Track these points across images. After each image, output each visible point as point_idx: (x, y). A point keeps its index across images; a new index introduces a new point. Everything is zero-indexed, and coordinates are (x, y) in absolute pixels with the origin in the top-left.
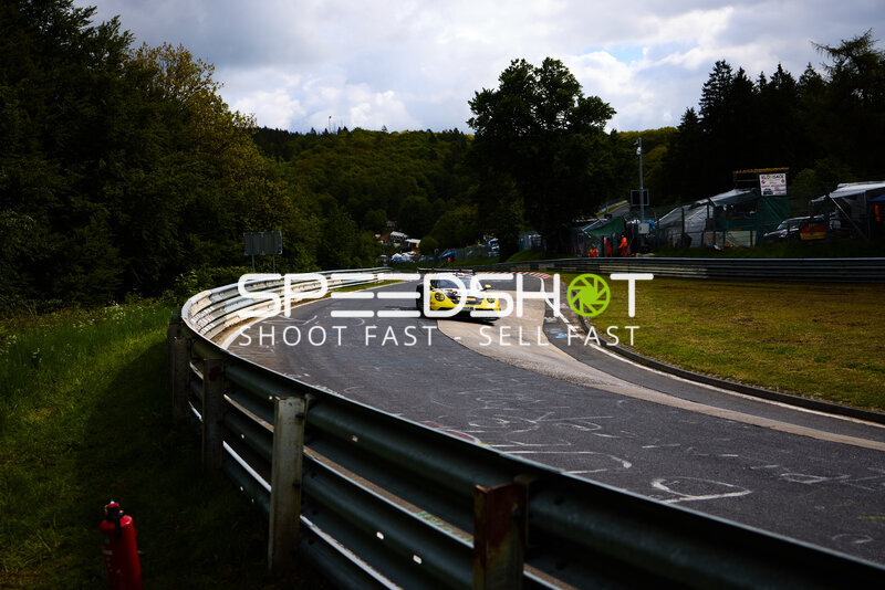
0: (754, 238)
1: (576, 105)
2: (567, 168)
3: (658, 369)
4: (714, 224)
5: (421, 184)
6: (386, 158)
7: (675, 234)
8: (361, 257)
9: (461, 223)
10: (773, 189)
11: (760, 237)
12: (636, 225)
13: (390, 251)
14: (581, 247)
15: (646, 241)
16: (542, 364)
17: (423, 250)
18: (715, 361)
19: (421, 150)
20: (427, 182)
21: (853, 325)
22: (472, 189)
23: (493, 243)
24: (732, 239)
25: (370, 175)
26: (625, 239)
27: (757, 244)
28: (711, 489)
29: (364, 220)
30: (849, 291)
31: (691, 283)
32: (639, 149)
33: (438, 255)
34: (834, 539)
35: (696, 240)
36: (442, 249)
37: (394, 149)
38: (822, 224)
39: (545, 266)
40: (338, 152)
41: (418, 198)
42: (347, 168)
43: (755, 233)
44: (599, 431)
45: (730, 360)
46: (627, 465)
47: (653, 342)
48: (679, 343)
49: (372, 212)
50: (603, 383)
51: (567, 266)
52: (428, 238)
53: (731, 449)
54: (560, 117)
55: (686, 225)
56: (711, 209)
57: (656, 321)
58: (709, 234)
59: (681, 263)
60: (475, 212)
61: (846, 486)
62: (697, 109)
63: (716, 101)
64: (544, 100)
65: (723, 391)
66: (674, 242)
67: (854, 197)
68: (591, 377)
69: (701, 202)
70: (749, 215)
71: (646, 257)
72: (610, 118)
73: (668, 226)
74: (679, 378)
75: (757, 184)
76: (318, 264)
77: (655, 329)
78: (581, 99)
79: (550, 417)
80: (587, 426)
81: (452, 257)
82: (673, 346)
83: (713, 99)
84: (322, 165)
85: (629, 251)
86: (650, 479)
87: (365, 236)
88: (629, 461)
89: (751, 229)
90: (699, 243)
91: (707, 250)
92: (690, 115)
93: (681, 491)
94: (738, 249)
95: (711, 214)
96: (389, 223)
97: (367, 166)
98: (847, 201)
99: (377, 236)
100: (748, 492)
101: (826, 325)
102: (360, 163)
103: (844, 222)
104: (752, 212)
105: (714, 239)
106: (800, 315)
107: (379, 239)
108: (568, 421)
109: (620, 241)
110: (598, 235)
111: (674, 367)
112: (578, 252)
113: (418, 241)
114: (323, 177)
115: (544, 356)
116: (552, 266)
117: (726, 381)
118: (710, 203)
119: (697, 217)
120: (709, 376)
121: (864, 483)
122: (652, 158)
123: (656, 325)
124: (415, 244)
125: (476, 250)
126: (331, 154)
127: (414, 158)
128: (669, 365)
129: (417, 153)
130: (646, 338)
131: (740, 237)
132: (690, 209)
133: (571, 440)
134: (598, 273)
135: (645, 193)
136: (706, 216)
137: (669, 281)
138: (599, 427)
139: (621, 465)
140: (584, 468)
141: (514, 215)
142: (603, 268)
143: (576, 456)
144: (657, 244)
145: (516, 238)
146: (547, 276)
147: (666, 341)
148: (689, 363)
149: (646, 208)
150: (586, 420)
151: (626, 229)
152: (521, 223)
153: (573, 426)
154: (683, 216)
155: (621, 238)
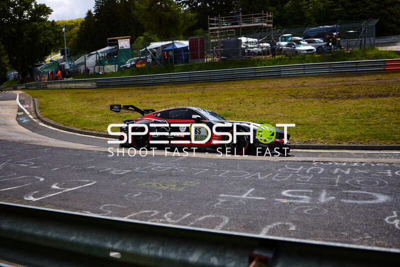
0: (117, 68)
1: (34, 7)
2: (30, 39)
3: (71, 131)
4: (100, 63)
7: (82, 68)
10: (124, 46)
11: (119, 67)
12: (64, 65)
15: (69, 72)
16: (11, 136)
21: (155, 103)
24: (107, 69)
26: (59, 72)
27: (118, 71)
28: (79, 184)
30: (155, 88)
31: (90, 90)
32: (64, 29)
34: (126, 196)
38: (144, 61)
39: (21, 87)
43: (117, 66)
44: (33, 166)
46: (42, 179)
47: (69, 119)
48: (81, 118)
50: (40, 141)
51: (30, 86)
53: (93, 164)
54: (26, 13)
55: (87, 64)
56: (98, 56)
57: (71, 109)
58: (97, 67)
59: (85, 81)
61: (137, 172)
62: (93, 10)
63: (101, 6)
64: (17, 5)
66: (82, 72)
67: (157, 48)
68: (35, 139)
69: (93, 53)
70: (114, 58)
71: (69, 79)
72: (50, 14)
73: (79, 64)
74: (80, 135)
75: (117, 44)
77: (71, 113)
78: (36, 5)
79: (9, 162)
80: (27, 164)
83: (99, 5)
86: (52, 184)
88: (43, 177)
89: (115, 64)
90: (93, 71)
91: (96, 75)
92: (89, 13)
93: (65, 187)
94: (110, 73)
95: (98, 58)
98: (154, 50)
100: (95, 182)
101: (144, 104)
103: (153, 60)
104: (116, 57)
105: (99, 69)
106: (134, 100)
108: (17, 163)
109: (57, 73)
110: (45, 71)
111: (78, 129)
112: (37, 79)
115: (14, 132)
116: (24, 87)
117: (100, 133)
118: (97, 53)
119: (91, 60)
120: (93, 132)
121: (144, 170)
122: (73, 33)
123: (71, 111)
128: (76, 129)
131: (111, 68)
132: (88, 56)
133: (17, 172)
134: (47, 88)
135: (67, 49)
136: (95, 59)
137: (79, 90)
138: (33, 163)
139: (39, 180)
140: (20, 185)
141: (4, 63)
142: (49, 86)
143: (17, 180)
144: (73, 73)
145: (6, 74)
146: (21, 92)
147: (75, 118)
148: (84, 127)
149: (68, 56)
150: (27, 161)
151: (59, 67)
152: (8, 66)
153: (20, 165)
154: (85, 60)
155: (58, 71)
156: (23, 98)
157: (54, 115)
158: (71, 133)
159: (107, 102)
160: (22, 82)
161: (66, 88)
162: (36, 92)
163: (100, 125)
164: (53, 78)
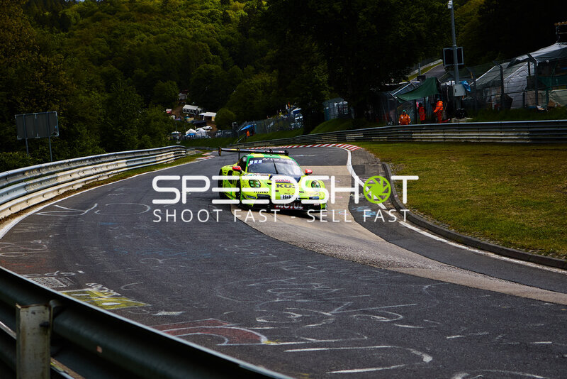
2: (374, 26)
3: (474, 247)
4: (537, 82)
5: (214, 50)
6: (174, 23)
7: (494, 94)
8: (150, 134)
9: (260, 92)
12: (451, 87)
13: (183, 126)
14: (392, 114)
15: (462, 104)
16: (344, 247)
17: (219, 124)
18: (536, 235)
19: (212, 13)
20: (221, 48)
22: (271, 53)
23: (295, 114)
24: (557, 98)
25: (157, 42)
26: (441, 103)
29: (151, 94)
32: (451, 3)
33: (237, 128)
35: (517, 100)
36: (241, 121)
37: (182, 12)
40: (121, 19)
41: (212, 67)
42: (132, 37)
44: (400, 321)
45: (553, 234)
46: (428, 359)
47: (469, 216)
48: (498, 217)
49: (161, 84)
50: (410, 266)
51: (376, 135)
52: (225, 110)
55: (505, 85)
56: (532, 66)
57: (473, 193)
58: (531, 94)
59: (501, 128)
60: (275, 80)
65: (546, 268)
66: (494, 104)
68: (397, 259)
69: (520, 59)
71: (463, 122)
73: (487, 86)
74: (497, 257)
76: (101, 145)
77: (472, 202)
79: (348, 308)
80: (387, 315)
81: (252, 130)
82: (491, 220)
84: (103, 34)
85: (444, 116)
86: (452, 373)
87: (154, 112)
88: (430, 354)
90: (521, 103)
91: (530, 112)
94: (563, 108)
95: (532, 71)
96: (181, 96)
97: (154, 34)
99: (168, 110)
102: (146, 31)
105: (537, 99)
107: (170, 114)
108: (366, 311)
109: (434, 106)
110: (407, 98)
111: (492, 243)
112: (389, 119)
113: (213, 115)
114: (106, 47)
115: (348, 237)
117: (549, 257)
118: (531, 59)
119: (517, 75)
123: (473, 198)
124: (210, 118)
125: (278, 121)
126: (113, 22)
127: (204, 21)
128: (486, 242)
129: (209, 16)
130: (461, 212)
131: (565, 96)
132: (509, 66)
133: (368, 334)
134: (411, 141)
135: (459, 51)
136: (526, 73)
137: (488, 147)
138: (401, 317)
139: (421, 359)
140: (379, 365)
141: (317, 82)
142: (416, 135)
143: (372, 351)
144: (474, 107)
145: (322, 107)
146: (354, 147)
147: (484, 215)
148: (509, 239)
149: (460, 67)
150: (387, 310)
151: (439, 90)
152: (325, 88)
153: (372, 316)
154: (502, 75)
155: (436, 102)
156: (361, 162)
157: (434, 206)
158: (476, 251)
159: (561, 180)
160: (356, 125)
161: (457, 143)
162: (390, 149)
163: (547, 237)
164: (426, 117)
